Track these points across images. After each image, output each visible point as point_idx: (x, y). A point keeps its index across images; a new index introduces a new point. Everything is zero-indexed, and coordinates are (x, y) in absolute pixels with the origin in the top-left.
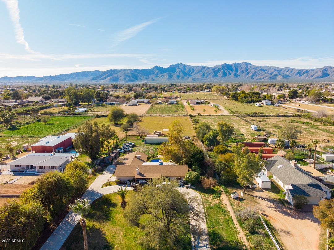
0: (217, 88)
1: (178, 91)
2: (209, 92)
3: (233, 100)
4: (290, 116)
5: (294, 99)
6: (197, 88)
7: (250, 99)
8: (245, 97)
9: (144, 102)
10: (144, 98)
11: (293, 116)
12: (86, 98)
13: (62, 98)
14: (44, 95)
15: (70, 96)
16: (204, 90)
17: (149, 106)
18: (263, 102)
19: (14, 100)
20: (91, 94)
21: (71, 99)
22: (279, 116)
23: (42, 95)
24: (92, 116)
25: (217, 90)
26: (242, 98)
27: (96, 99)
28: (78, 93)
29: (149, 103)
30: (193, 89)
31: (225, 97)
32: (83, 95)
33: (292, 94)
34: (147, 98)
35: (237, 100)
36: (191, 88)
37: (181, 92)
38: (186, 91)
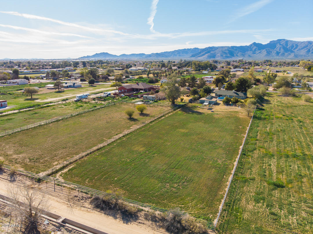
2: (299, 66)
3: (308, 71)
9: (240, 71)
10: (240, 68)
12: (205, 67)
13: (188, 67)
14: (177, 66)
15: (196, 66)
17: (243, 72)
20: (207, 65)
24: (213, 75)
25: (303, 65)
27: (209, 69)
28: (200, 64)
29: (243, 71)
30: (284, 64)
32: (203, 65)
34: (242, 68)
36: (282, 64)
37: (272, 66)
38: (277, 66)
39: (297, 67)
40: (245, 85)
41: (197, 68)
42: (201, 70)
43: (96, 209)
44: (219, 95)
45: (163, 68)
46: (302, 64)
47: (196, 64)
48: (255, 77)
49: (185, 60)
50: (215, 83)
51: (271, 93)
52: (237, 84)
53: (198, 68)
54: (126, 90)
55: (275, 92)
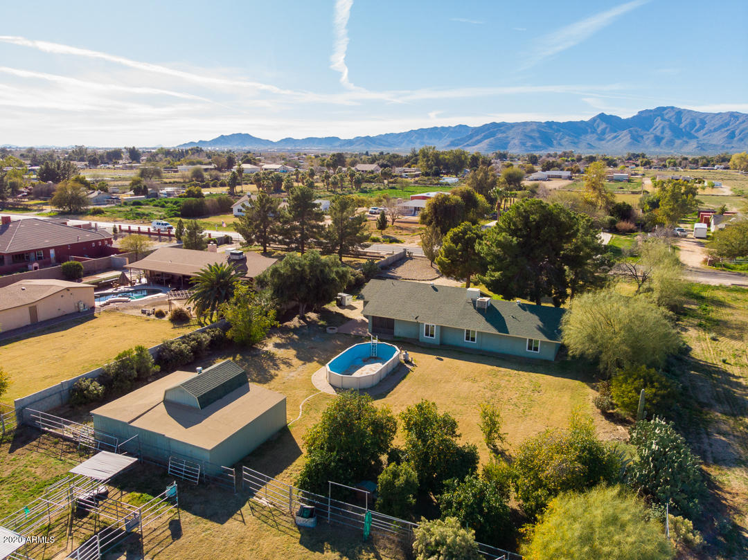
0: (742, 158)
1: (645, 165)
2: (725, 168)
6: (696, 162)
9: (560, 177)
10: (562, 170)
12: (454, 166)
13: (410, 167)
14: (381, 161)
15: (428, 161)
16: (714, 165)
17: (568, 182)
20: (463, 159)
23: (377, 162)
29: (570, 178)
30: (684, 162)
32: (449, 160)
34: (568, 170)
37: (650, 168)
38: (665, 166)
39: (721, 170)
40: (556, 249)
41: (430, 167)
42: (442, 173)
46: (737, 162)
47: (428, 157)
48: (611, 199)
51: (708, 287)
52: (499, 244)
53: (434, 168)
55: (728, 282)
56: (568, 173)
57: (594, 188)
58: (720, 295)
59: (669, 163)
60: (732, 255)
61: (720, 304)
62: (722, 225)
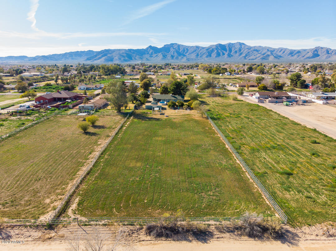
0: (202, 66)
1: (173, 69)
2: (197, 69)
3: (209, 73)
4: (231, 79)
5: (249, 73)
6: (188, 67)
7: (218, 72)
8: (216, 71)
9: (150, 74)
10: (150, 72)
11: (233, 78)
13: (94, 72)
15: (105, 70)
16: (194, 68)
18: (226, 73)
19: (67, 73)
21: (105, 72)
22: (226, 79)
26: (214, 72)
27: (119, 73)
28: (109, 68)
29: (154, 75)
30: (185, 67)
31: (206, 72)
32: (112, 69)
33: (249, 69)
34: (153, 72)
35: (211, 73)
36: (183, 67)
37: (175, 70)
38: (179, 69)
39: (196, 70)
41: (106, 72)
42: (112, 74)
43: (160, 238)
44: (158, 99)
45: (65, 73)
47: (104, 68)
49: (84, 64)
50: (143, 88)
51: (199, 94)
53: (108, 72)
54: (47, 101)
55: (202, 94)
56: (153, 73)
57: (173, 78)
58: (201, 95)
59: (181, 68)
60: (202, 89)
61: (201, 96)
62: (200, 85)
